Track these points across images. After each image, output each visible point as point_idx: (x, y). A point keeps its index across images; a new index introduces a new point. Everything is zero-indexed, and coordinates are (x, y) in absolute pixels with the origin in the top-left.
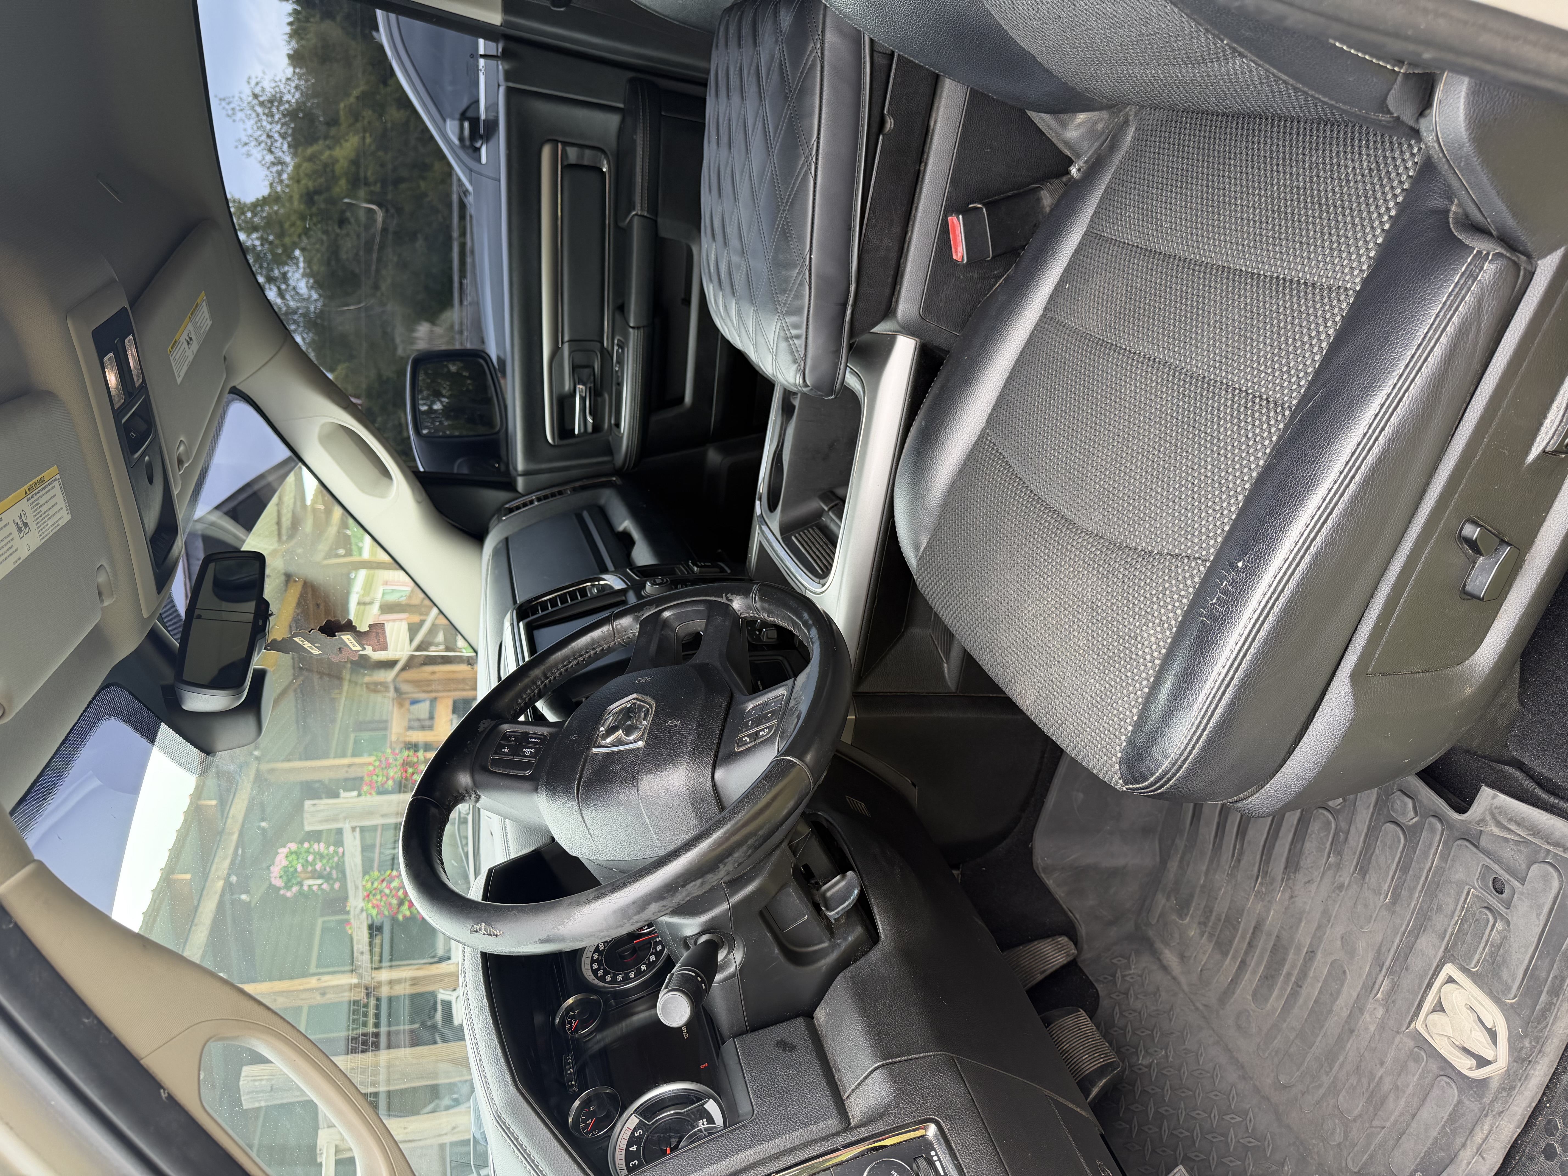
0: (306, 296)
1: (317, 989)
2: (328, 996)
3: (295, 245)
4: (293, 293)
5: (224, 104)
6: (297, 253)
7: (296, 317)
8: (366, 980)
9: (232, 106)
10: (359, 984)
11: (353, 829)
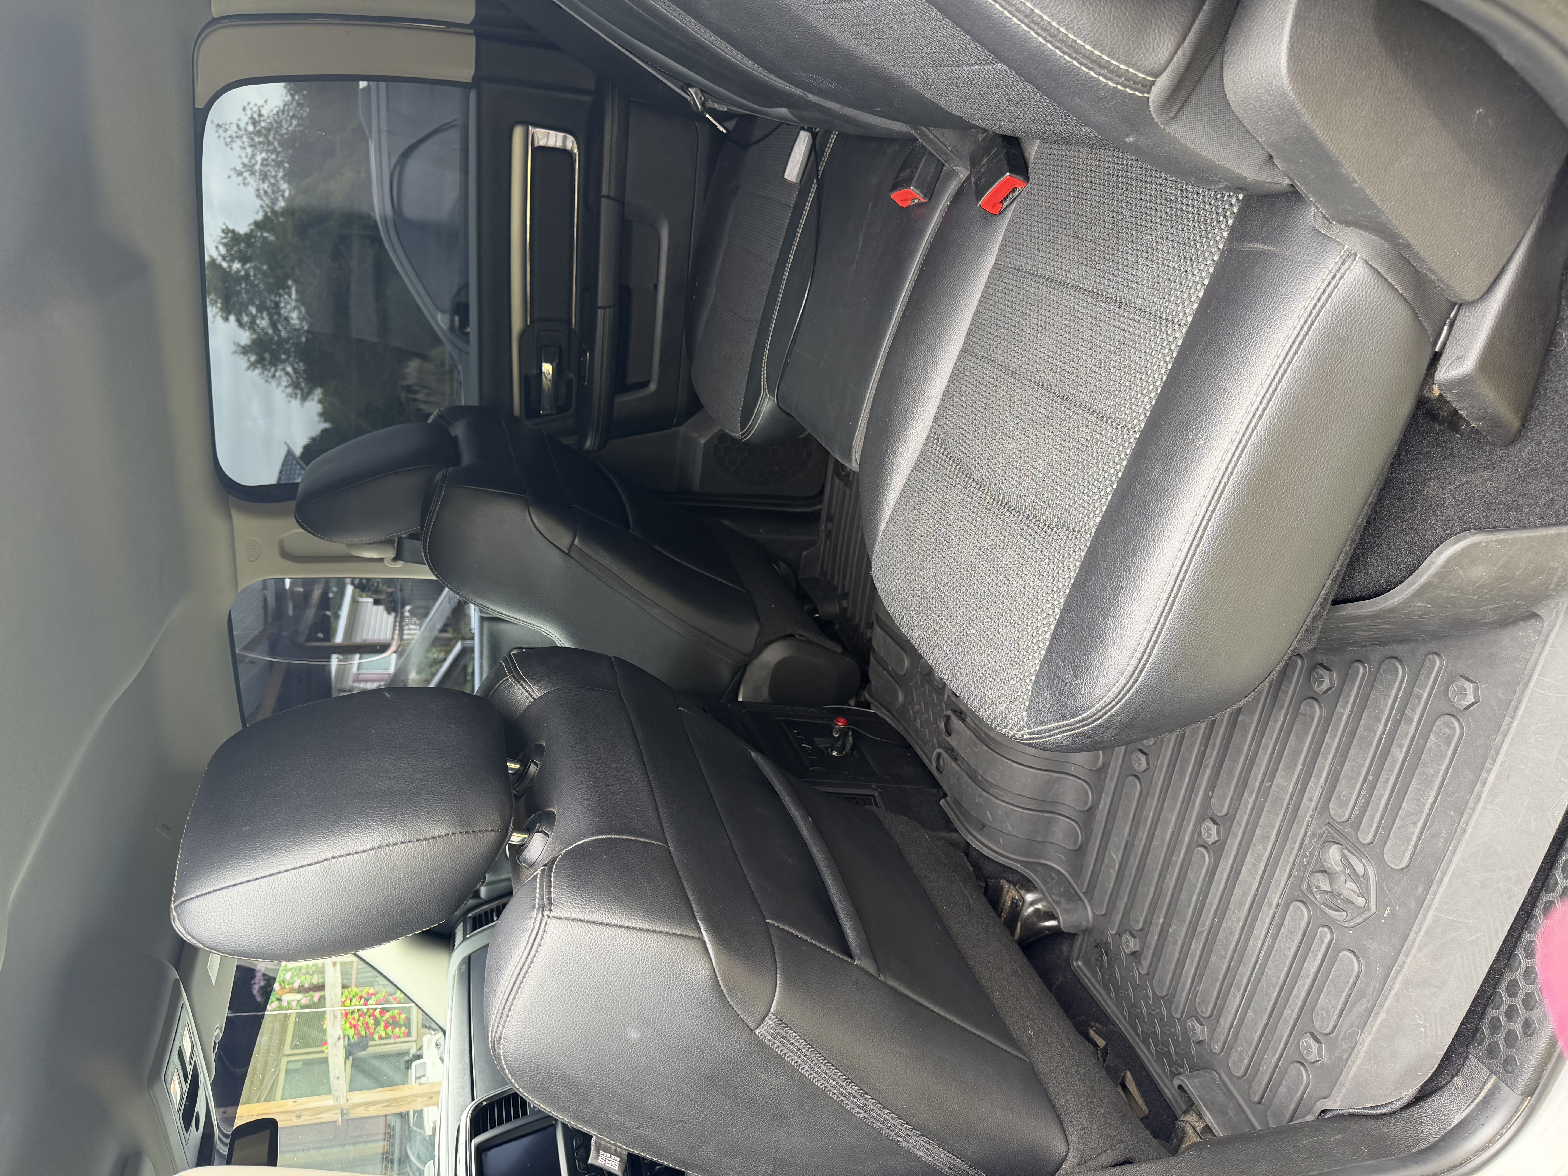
0: (298, 327)
1: (294, 1112)
2: (303, 1118)
3: (287, 277)
4: (284, 323)
5: (221, 131)
6: (290, 282)
7: (287, 346)
8: (342, 1102)
9: (229, 133)
10: (334, 1106)
11: (334, 964)
